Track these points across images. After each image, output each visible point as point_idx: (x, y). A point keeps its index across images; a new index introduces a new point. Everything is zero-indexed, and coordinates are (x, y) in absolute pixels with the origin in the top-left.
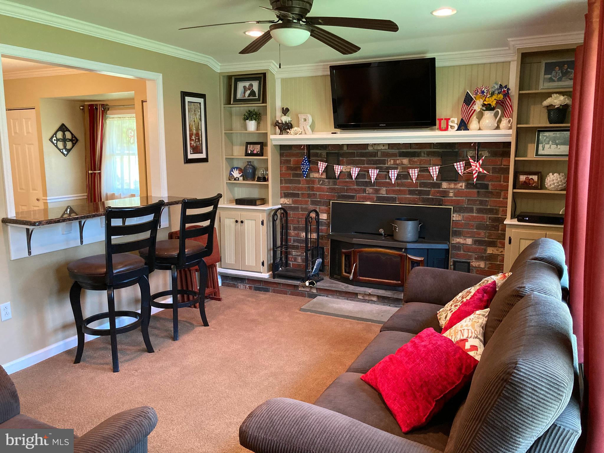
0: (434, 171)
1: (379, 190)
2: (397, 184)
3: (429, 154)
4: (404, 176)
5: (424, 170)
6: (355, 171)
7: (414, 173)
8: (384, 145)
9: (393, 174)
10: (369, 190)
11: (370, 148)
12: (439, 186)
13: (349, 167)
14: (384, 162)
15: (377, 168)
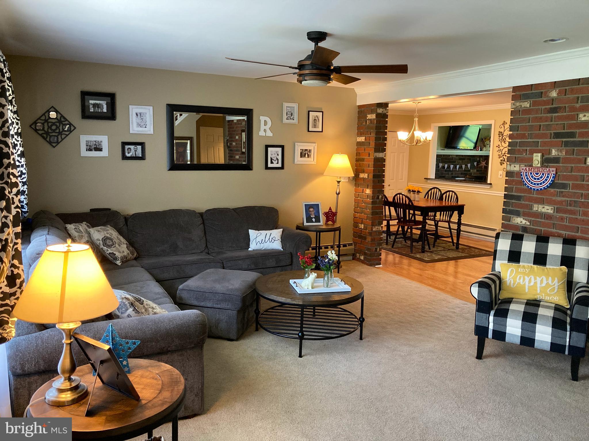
0: (469, 165)
1: (453, 173)
2: (458, 171)
3: (467, 159)
4: (461, 167)
5: (466, 166)
6: (446, 166)
7: (464, 166)
8: (455, 155)
9: (458, 166)
10: (450, 173)
11: (451, 156)
12: (469, 171)
13: (444, 164)
14: (455, 162)
15: (452, 164)
